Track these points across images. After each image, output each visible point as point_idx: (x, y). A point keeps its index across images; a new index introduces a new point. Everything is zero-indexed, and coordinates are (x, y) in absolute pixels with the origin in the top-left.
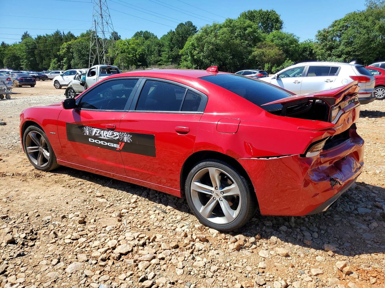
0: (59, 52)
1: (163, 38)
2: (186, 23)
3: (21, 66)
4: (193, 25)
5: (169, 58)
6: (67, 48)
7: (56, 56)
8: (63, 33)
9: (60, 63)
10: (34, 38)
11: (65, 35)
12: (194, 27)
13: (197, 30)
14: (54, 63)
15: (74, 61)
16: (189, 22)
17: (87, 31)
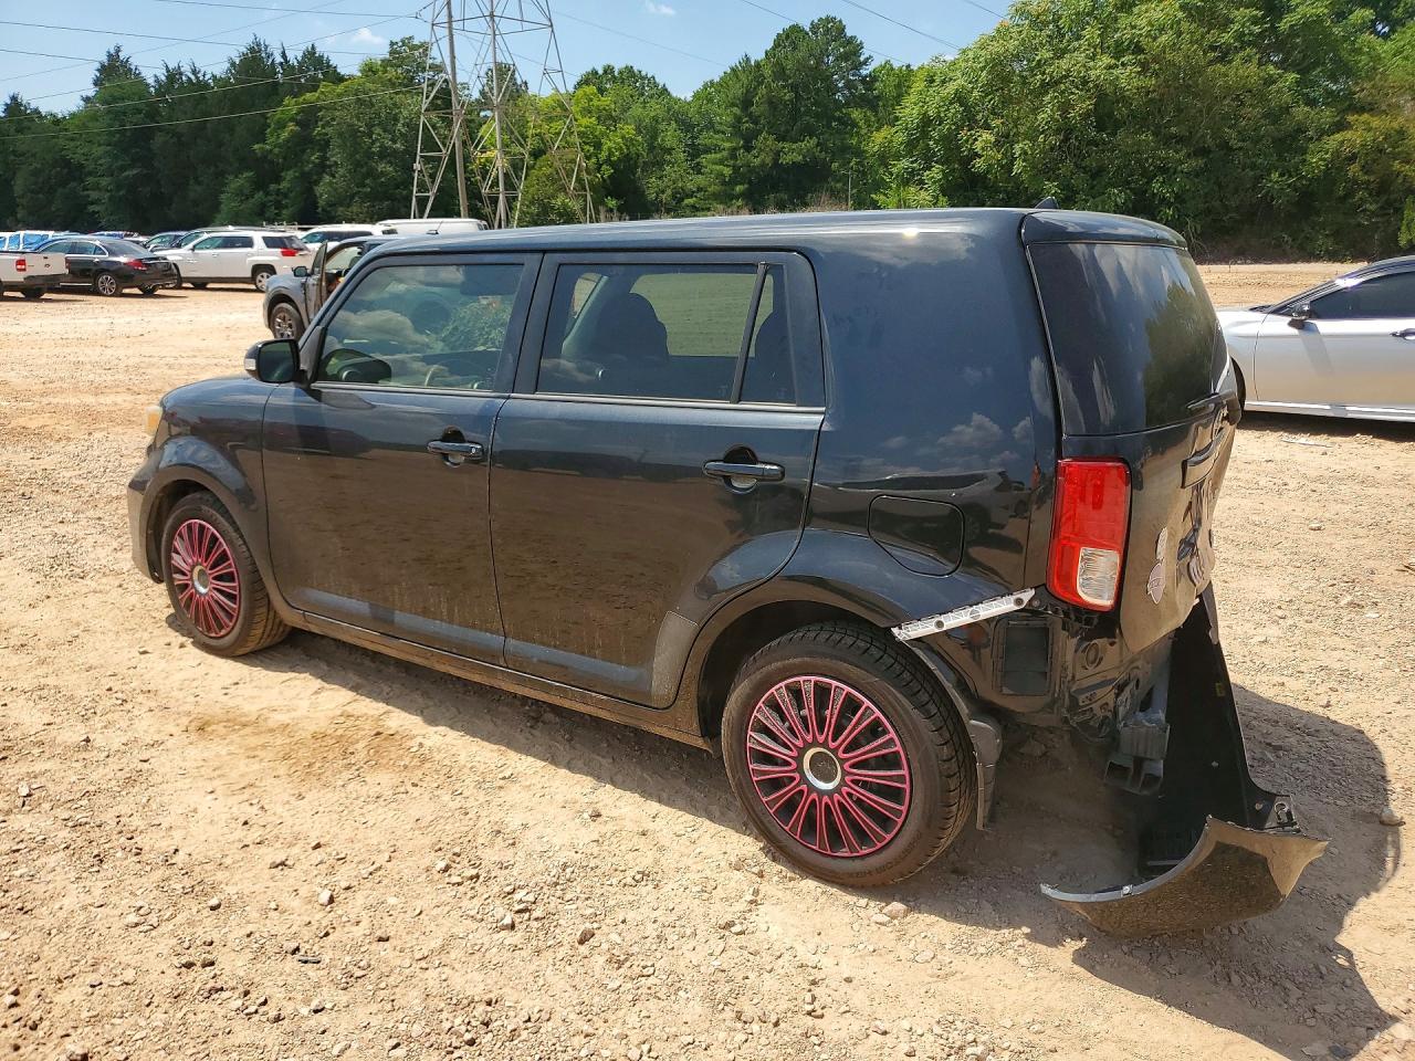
0: (264, 141)
1: (706, 95)
2: (814, 27)
3: (91, 208)
4: (849, 33)
5: (733, 182)
6: (298, 123)
7: (246, 161)
8: (284, 55)
9: (267, 194)
10: (151, 81)
11: (293, 61)
12: (851, 41)
13: (862, 59)
14: (239, 192)
15: (331, 183)
16: (829, 20)
17: (392, 44)
